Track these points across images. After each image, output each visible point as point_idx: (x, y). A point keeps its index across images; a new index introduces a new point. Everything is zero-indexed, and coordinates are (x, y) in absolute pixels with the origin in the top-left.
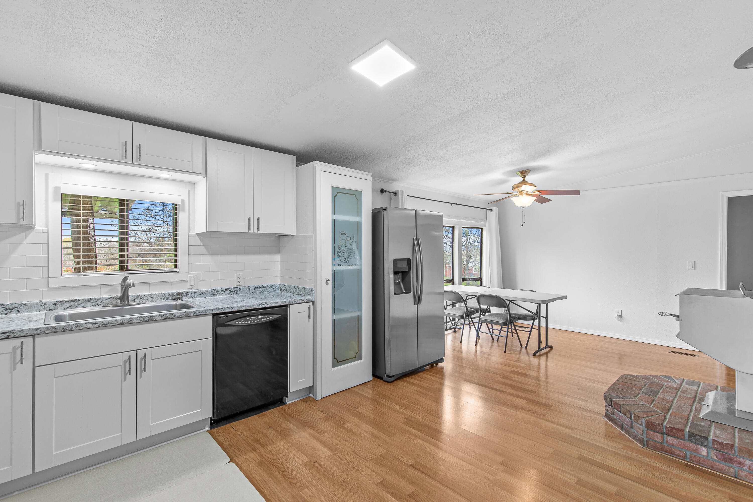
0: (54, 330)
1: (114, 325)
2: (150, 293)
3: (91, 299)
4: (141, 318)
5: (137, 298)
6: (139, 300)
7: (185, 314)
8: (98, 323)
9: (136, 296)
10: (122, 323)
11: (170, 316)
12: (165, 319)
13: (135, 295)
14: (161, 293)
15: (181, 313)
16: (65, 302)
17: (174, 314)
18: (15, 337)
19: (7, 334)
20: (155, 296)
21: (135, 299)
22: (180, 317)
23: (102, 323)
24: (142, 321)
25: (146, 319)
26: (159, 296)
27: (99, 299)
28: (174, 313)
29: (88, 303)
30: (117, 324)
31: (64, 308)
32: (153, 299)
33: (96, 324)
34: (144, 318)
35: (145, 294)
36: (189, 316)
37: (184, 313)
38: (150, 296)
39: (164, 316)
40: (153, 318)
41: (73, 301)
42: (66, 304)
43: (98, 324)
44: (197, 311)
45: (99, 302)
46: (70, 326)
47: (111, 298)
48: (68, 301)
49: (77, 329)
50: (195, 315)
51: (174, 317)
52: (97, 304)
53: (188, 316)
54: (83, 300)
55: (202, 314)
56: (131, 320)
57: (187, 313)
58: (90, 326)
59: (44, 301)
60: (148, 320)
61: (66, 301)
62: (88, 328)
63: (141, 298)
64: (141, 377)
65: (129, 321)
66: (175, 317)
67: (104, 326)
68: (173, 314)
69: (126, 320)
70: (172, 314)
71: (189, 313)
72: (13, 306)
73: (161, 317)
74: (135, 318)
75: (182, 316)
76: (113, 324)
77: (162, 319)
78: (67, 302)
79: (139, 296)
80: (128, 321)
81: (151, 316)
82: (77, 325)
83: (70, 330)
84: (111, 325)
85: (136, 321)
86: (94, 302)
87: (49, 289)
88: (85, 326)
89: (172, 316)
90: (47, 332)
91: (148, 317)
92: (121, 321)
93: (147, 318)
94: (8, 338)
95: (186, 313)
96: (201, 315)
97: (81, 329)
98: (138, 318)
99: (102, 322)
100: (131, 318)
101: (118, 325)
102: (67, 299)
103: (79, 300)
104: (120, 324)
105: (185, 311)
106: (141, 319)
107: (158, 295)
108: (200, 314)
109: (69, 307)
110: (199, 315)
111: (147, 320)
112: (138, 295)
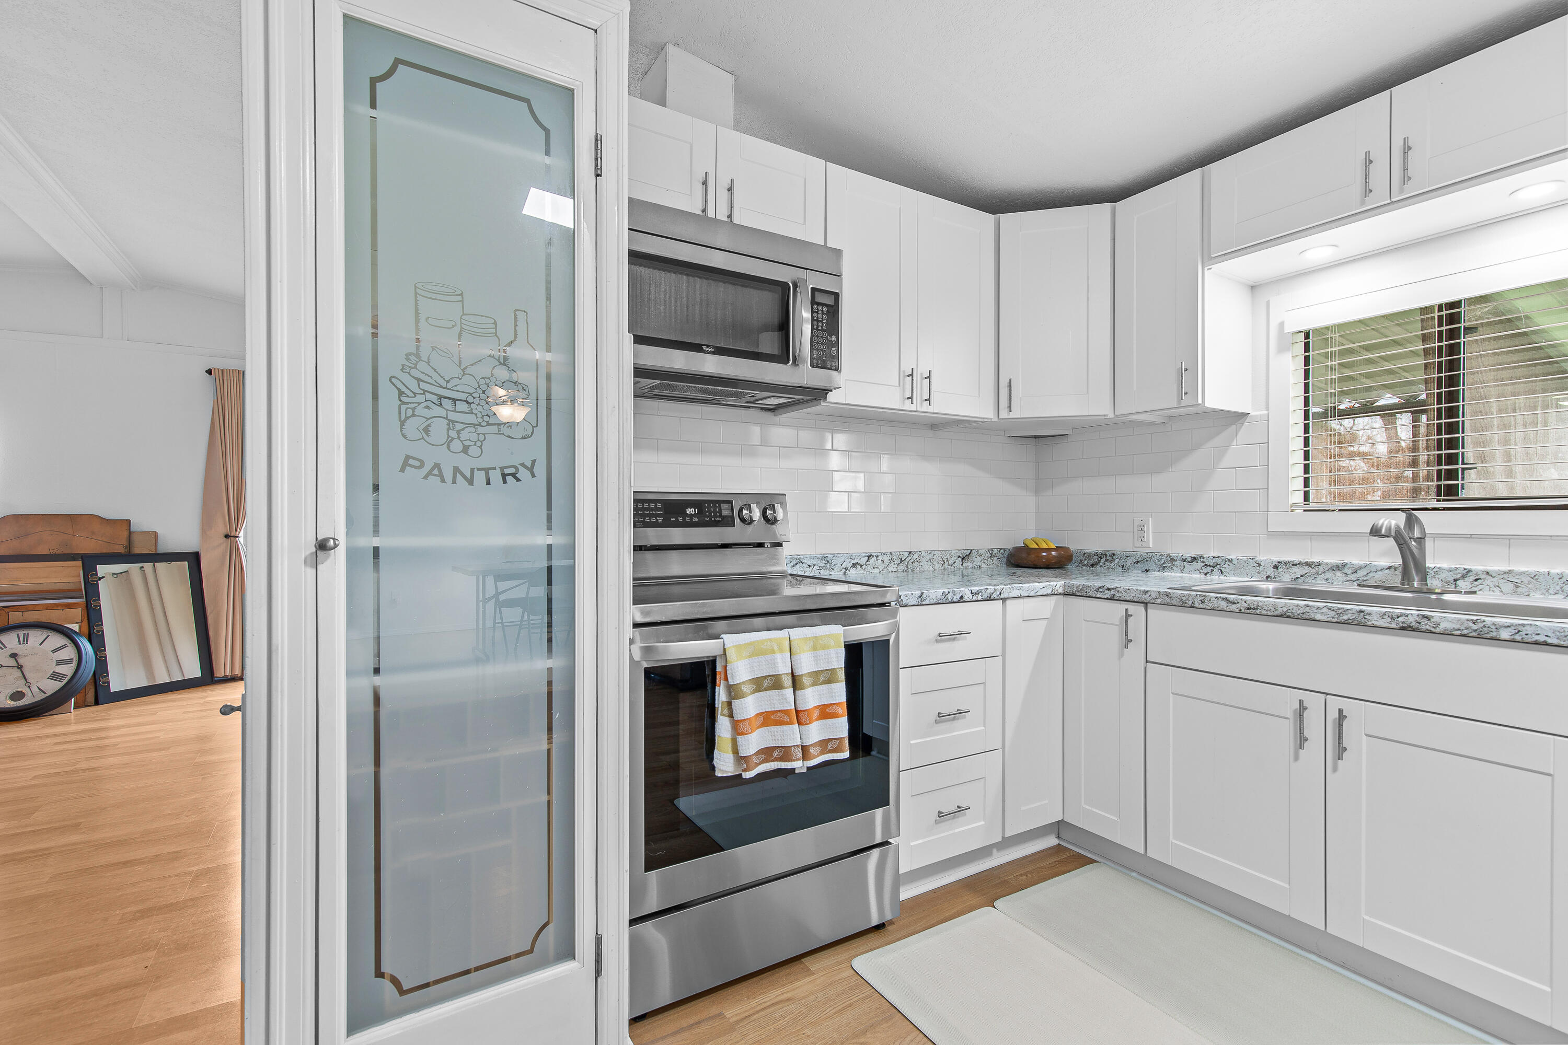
0: (1168, 600)
1: (1269, 613)
2: (1505, 568)
3: (1344, 565)
4: (1333, 610)
5: (1463, 577)
6: (1467, 583)
7: (1475, 627)
8: (1238, 603)
9: (1458, 571)
10: (1288, 614)
11: (1420, 623)
12: (1403, 628)
13: (1457, 569)
14: (1547, 570)
15: (1459, 620)
16: (1293, 565)
17: (1432, 620)
18: (1121, 599)
19: (1112, 592)
20: (1526, 579)
21: (1455, 580)
22: (1455, 633)
23: (1246, 605)
24: (1336, 620)
25: (1345, 617)
26: (1541, 579)
27: (1360, 568)
28: (1433, 617)
29: (1338, 573)
30: (1276, 613)
31: (1290, 578)
32: (1517, 587)
33: (1235, 603)
34: (1340, 611)
35: (1493, 567)
36: (1492, 639)
37: (1471, 624)
38: (1506, 576)
39: (1401, 619)
40: (1365, 618)
41: (1308, 564)
42: (1295, 569)
43: (1238, 605)
44: (1528, 628)
45: (1361, 573)
46: (1191, 599)
47: (1390, 568)
48: (1299, 564)
49: (1201, 606)
50: (1518, 638)
51: (1433, 629)
52: (1358, 580)
53: (1488, 636)
54: (1327, 564)
55: (1549, 641)
56: (1307, 609)
57: (1484, 626)
58: (1223, 604)
59: (1261, 558)
60: (1350, 621)
61: (1295, 563)
62: (1220, 608)
63: (1476, 580)
64: (1335, 769)
65: (1303, 613)
66: (1437, 630)
67: (1248, 611)
68: (1429, 620)
69: (1295, 608)
70: (1426, 617)
71: (1493, 627)
72: (1215, 560)
73: (1389, 620)
74: (1318, 608)
75: (1465, 632)
76: (1267, 610)
77: (1393, 625)
78: (1296, 565)
79: (1470, 571)
80: (1299, 612)
81: (1361, 612)
82: (1202, 598)
83: (1191, 607)
84: (1264, 612)
85: (1318, 617)
86: (1349, 572)
87: (1273, 535)
88: (1216, 603)
89: (1426, 625)
90: (1159, 601)
91: (1351, 612)
92: (1285, 609)
93: (1349, 615)
94: (1112, 598)
95: (1481, 625)
96: (1545, 644)
97: (1209, 608)
98: (1325, 610)
99: (1245, 602)
100: (1308, 606)
101: (1277, 616)
102: (1296, 558)
103: (1319, 564)
104: (1281, 616)
105: (1475, 618)
106: (1332, 614)
107: (1535, 577)
108: (1541, 638)
109: (1301, 576)
110: (1536, 643)
111: (1349, 619)
112: (1465, 569)
